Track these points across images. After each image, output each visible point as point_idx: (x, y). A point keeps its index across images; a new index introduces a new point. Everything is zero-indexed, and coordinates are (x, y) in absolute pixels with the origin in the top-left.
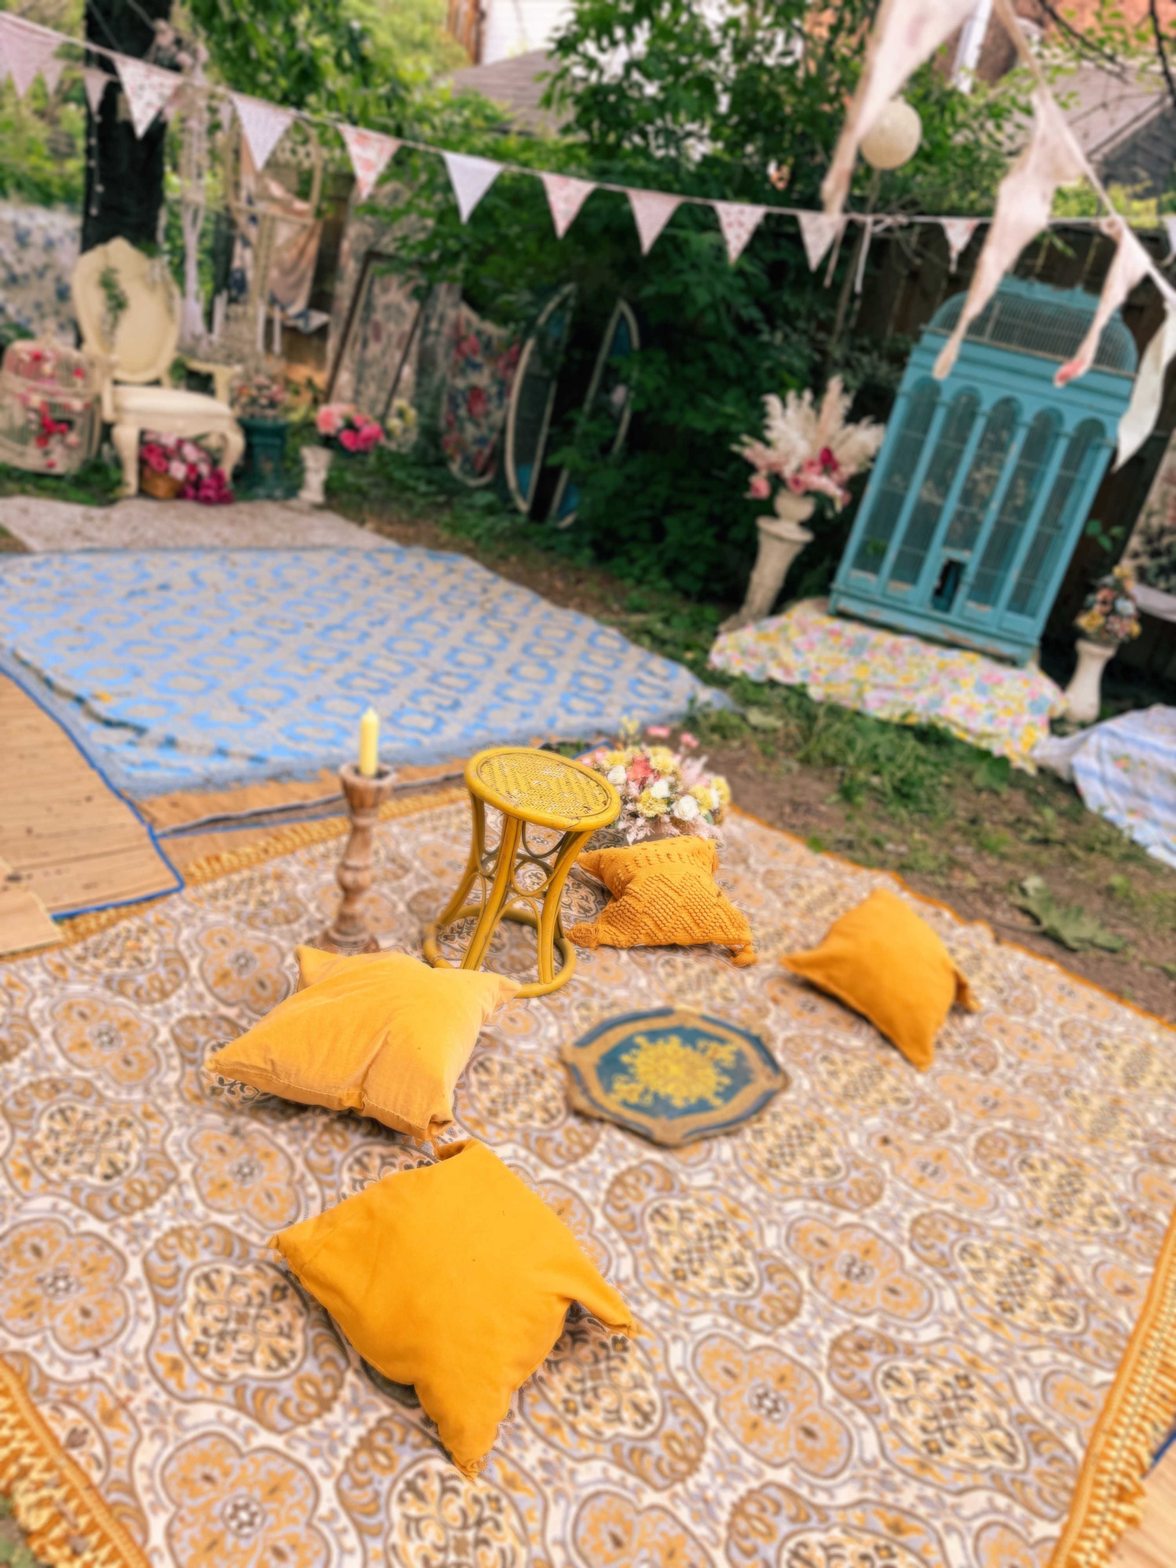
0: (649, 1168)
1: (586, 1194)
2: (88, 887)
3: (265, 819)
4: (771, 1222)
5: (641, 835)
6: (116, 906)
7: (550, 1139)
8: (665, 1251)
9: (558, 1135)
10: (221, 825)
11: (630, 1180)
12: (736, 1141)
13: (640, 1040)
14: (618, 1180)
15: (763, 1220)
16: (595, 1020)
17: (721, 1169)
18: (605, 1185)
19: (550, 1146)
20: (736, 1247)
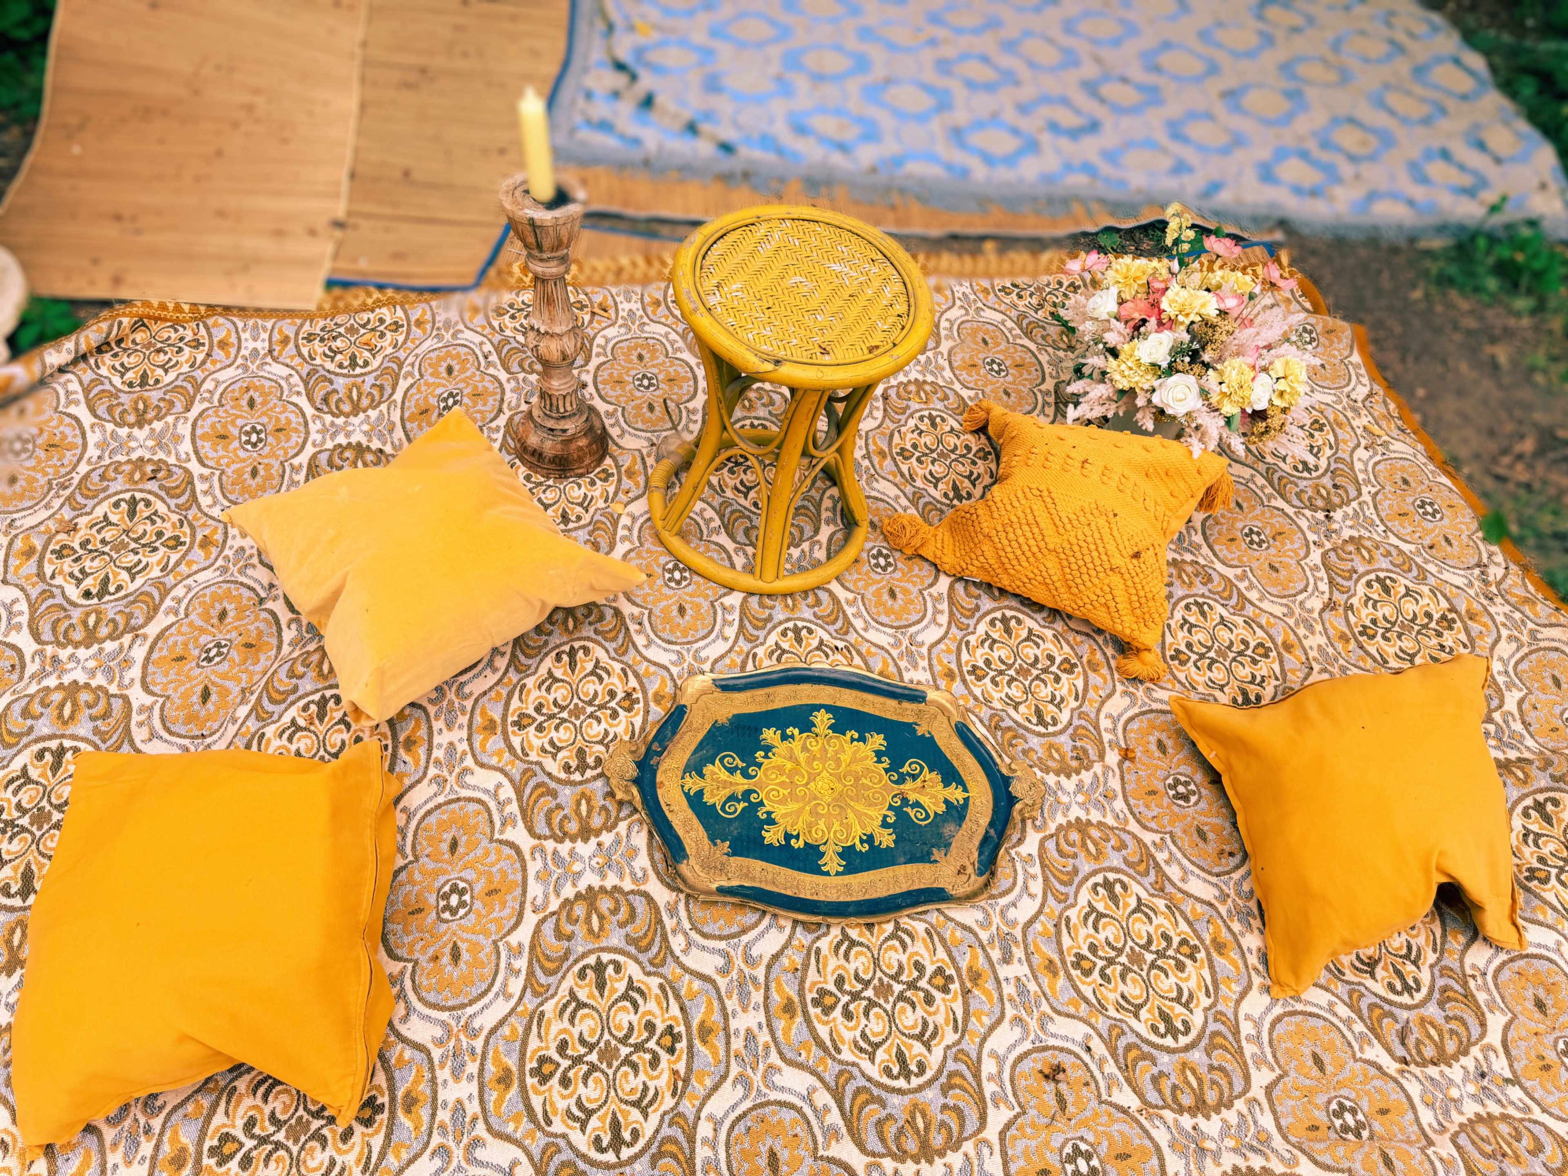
0: (640, 904)
1: (535, 889)
2: (398, 256)
3: (665, 230)
4: (743, 1080)
5: (1097, 412)
6: (398, 288)
7: (554, 794)
8: (557, 1028)
9: (566, 794)
10: (606, 223)
11: (605, 904)
12: (802, 937)
13: (822, 719)
14: (590, 896)
15: (735, 1070)
16: (789, 662)
17: (739, 962)
18: (568, 892)
19: (547, 802)
20: (662, 1081)
